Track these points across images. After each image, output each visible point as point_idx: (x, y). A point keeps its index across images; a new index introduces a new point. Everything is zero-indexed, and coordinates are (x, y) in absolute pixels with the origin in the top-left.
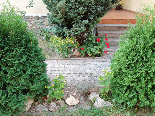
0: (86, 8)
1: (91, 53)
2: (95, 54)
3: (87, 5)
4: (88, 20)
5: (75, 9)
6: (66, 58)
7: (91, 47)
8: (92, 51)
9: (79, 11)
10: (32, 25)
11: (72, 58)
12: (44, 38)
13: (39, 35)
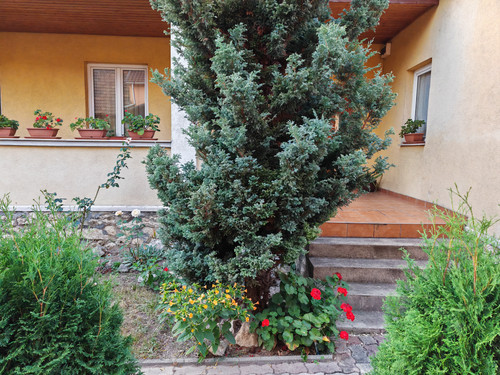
0: (274, 203)
1: (294, 339)
2: (309, 344)
3: (277, 194)
4: (280, 234)
5: (243, 206)
6: (210, 355)
7: (295, 318)
8: (297, 331)
9: (255, 209)
10: (106, 237)
11: (230, 356)
12: (140, 279)
13: (126, 270)
